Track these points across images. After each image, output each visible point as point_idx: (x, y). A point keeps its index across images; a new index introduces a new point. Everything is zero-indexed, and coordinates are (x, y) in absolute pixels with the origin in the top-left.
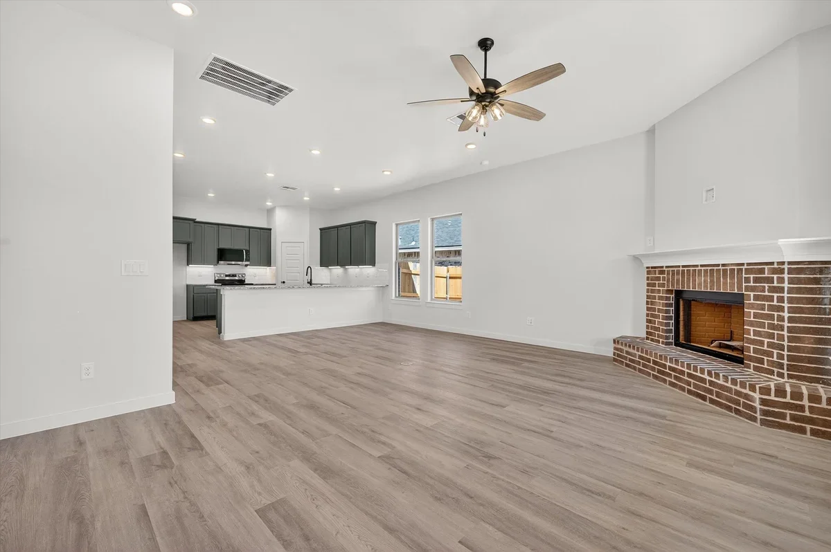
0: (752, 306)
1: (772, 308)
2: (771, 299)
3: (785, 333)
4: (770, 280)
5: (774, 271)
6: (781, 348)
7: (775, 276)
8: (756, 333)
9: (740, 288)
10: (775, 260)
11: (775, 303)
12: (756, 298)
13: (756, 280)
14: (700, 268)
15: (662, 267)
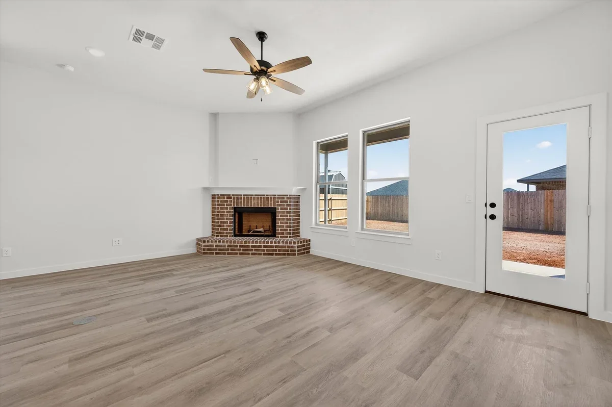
0: (280, 212)
1: (287, 212)
2: (287, 209)
3: (292, 221)
4: (286, 202)
5: (288, 198)
6: (290, 227)
7: (288, 200)
8: (281, 223)
9: (274, 205)
10: (288, 194)
11: (288, 210)
12: (281, 209)
13: (281, 202)
14: (254, 196)
15: (230, 195)
